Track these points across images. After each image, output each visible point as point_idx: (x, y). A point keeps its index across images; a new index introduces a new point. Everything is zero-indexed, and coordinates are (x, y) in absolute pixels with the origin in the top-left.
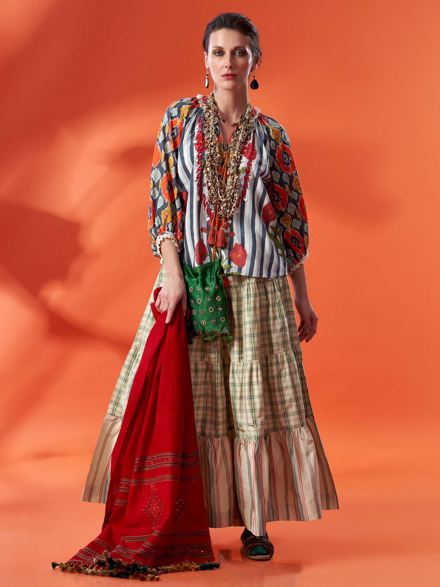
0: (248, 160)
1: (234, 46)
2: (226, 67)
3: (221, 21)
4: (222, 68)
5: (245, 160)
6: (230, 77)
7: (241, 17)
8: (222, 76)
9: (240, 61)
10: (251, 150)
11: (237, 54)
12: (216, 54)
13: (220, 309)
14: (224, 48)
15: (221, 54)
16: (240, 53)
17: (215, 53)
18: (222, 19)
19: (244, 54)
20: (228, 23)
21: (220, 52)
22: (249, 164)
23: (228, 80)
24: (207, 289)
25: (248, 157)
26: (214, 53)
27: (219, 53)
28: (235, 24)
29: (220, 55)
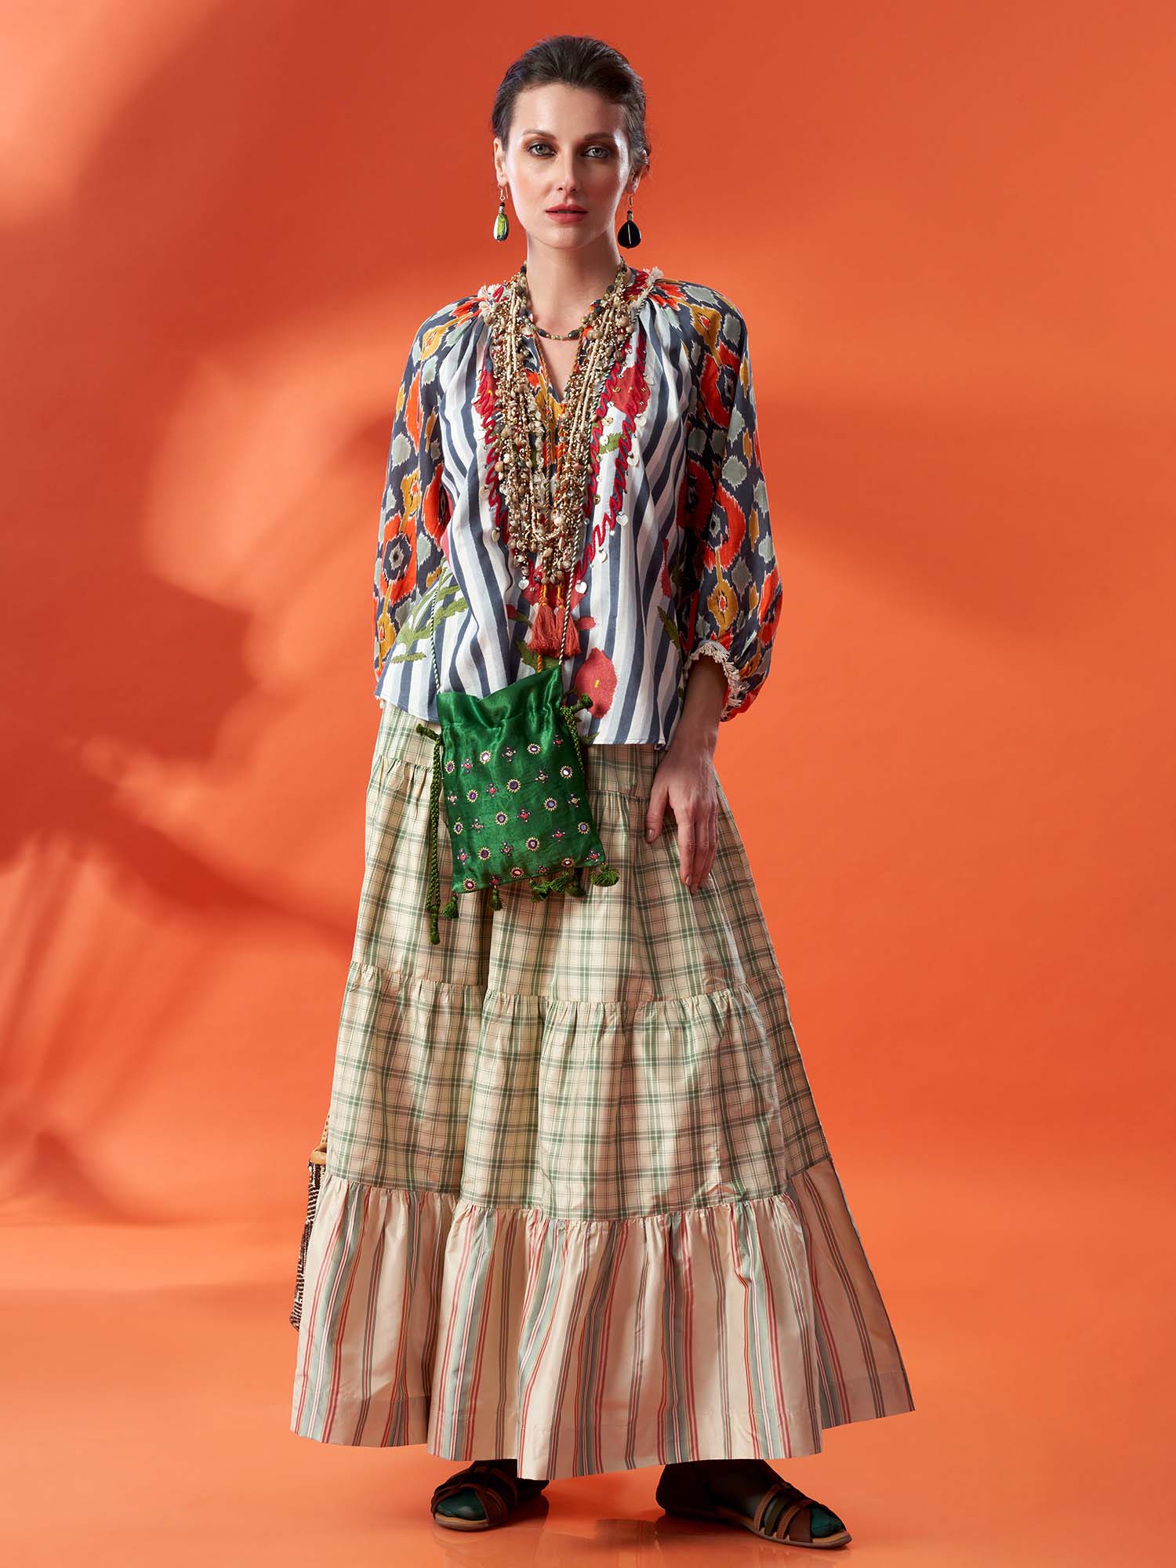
0: (624, 416)
1: (584, 134)
2: (561, 189)
3: (551, 60)
4: (548, 190)
5: (615, 416)
6: (569, 216)
7: (603, 52)
8: (547, 212)
9: (599, 172)
10: (631, 388)
11: (591, 153)
12: (534, 150)
13: (574, 800)
14: (556, 135)
15: (547, 151)
16: (597, 151)
17: (531, 148)
18: (555, 53)
19: (609, 153)
20: (572, 70)
21: (544, 147)
22: (629, 426)
23: (563, 223)
24: (534, 749)
25: (623, 408)
26: (528, 147)
27: (541, 149)
28: (588, 74)
29: (543, 155)
